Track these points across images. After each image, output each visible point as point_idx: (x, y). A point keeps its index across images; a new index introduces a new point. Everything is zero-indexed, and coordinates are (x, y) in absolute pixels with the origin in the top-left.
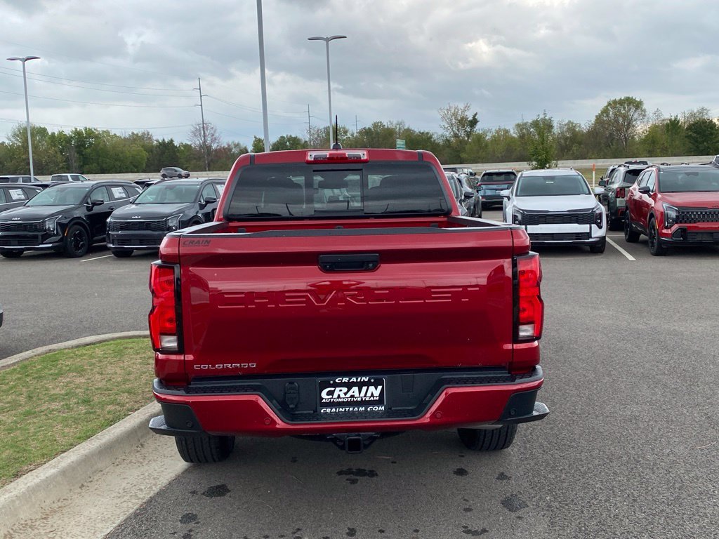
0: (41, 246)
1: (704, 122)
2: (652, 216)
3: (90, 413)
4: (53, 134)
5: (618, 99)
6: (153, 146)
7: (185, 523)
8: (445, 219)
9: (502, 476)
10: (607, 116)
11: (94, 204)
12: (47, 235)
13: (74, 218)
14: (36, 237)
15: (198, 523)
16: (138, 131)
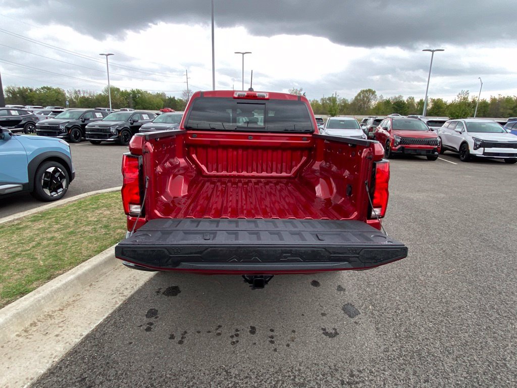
0: (108, 140)
1: (401, 101)
2: (388, 140)
3: (107, 234)
4: (122, 91)
5: (365, 89)
6: (166, 99)
7: (149, 317)
8: (311, 136)
9: (340, 288)
10: (360, 97)
11: (134, 121)
12: (111, 135)
13: (125, 127)
14: (106, 135)
15: (156, 318)
16: (160, 92)
